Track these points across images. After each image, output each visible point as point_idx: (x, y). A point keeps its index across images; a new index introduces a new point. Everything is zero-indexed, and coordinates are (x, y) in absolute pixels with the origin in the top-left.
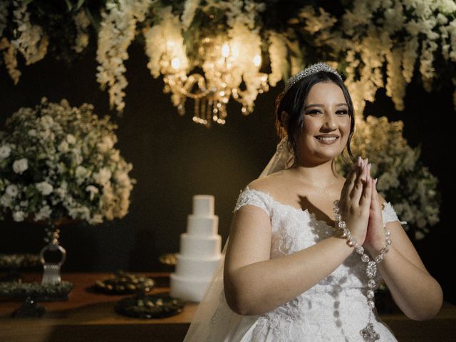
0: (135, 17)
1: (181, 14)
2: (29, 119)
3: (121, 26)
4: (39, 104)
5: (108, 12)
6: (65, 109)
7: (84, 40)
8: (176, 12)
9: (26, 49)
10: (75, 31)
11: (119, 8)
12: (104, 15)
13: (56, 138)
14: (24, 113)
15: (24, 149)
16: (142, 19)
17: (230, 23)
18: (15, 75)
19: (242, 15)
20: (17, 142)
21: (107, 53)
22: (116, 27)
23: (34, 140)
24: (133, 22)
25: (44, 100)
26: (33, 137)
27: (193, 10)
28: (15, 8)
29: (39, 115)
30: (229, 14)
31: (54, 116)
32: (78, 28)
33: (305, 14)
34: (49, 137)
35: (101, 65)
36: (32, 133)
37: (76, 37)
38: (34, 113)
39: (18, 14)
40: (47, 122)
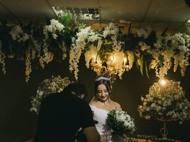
0: (81, 48)
1: (97, 46)
2: (48, 83)
3: (77, 51)
4: (51, 78)
5: (73, 47)
6: (59, 79)
7: (65, 56)
8: (95, 45)
9: (47, 61)
10: (62, 53)
11: (76, 45)
12: (71, 48)
13: (57, 89)
14: (46, 81)
15: (47, 93)
16: (83, 49)
17: (113, 49)
18: (43, 66)
19: (117, 46)
20: (44, 90)
21: (72, 61)
22: (75, 52)
23: (50, 90)
24: (81, 50)
25: (53, 76)
26: (49, 89)
27: (101, 45)
28: (44, 48)
29: (51, 82)
30: (113, 46)
31: (56, 82)
32: (63, 52)
33: (140, 44)
34: (54, 89)
35: (70, 65)
36: (49, 88)
37: (62, 55)
38: (50, 80)
39: (44, 50)
40: (54, 84)
